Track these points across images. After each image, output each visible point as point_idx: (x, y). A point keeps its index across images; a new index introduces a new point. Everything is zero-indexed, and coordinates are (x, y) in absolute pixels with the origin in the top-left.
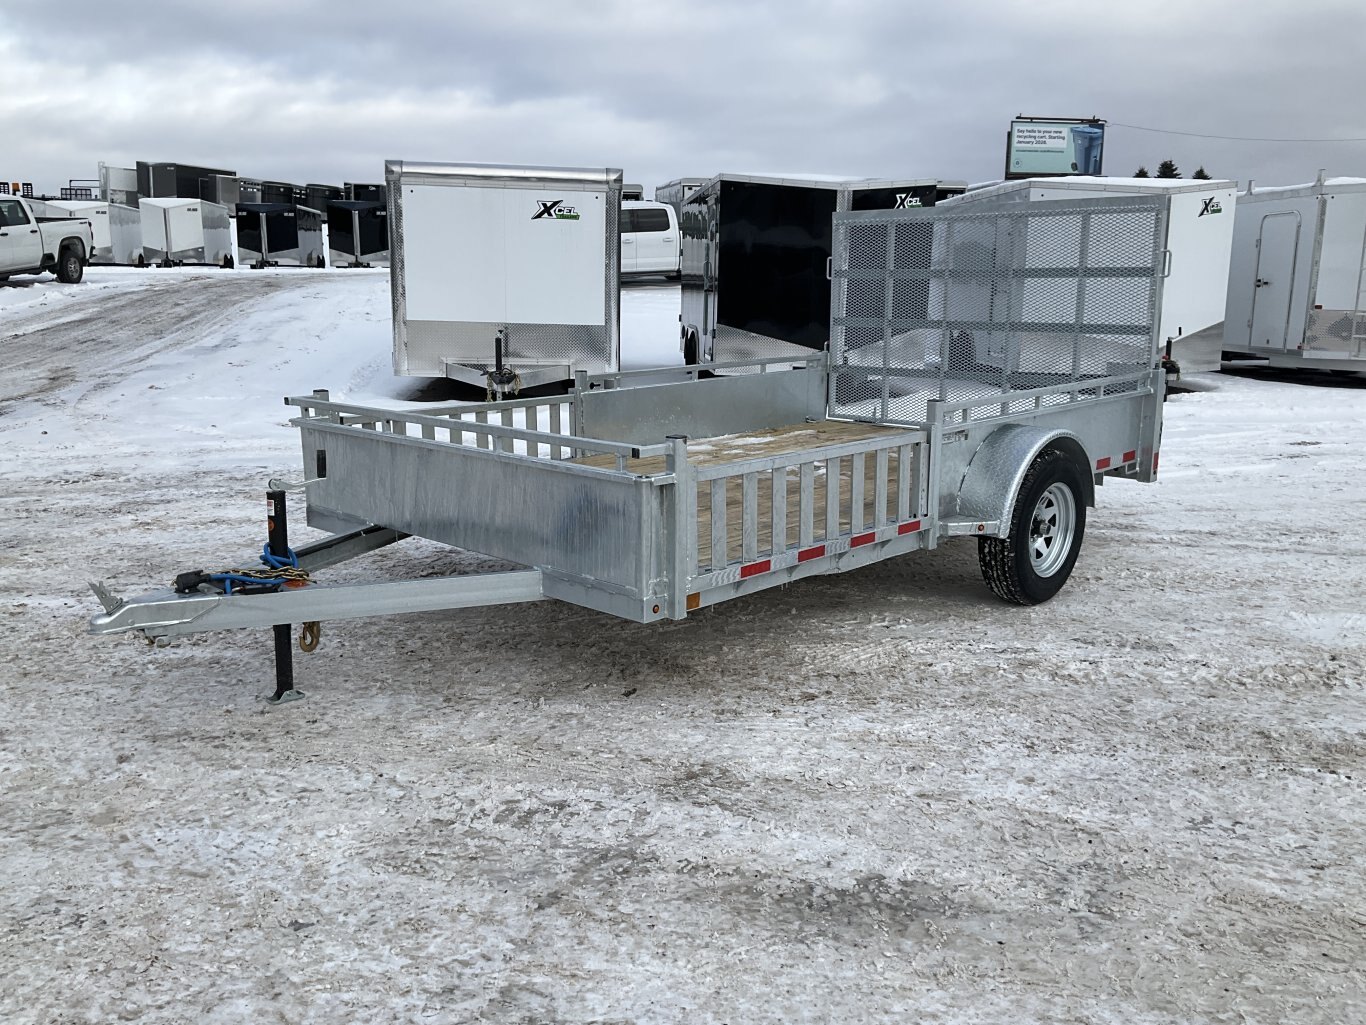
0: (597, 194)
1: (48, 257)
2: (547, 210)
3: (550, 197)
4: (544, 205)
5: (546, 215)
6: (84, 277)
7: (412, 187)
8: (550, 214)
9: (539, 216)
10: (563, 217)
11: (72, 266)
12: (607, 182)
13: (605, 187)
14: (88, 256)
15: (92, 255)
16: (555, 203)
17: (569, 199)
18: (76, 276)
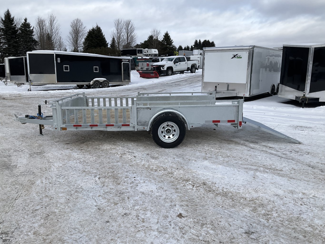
0: (246, 52)
1: (189, 68)
2: (235, 56)
3: (235, 53)
4: (234, 55)
5: (234, 58)
6: (196, 72)
7: (207, 53)
8: (235, 57)
9: (233, 58)
10: (238, 58)
11: (194, 70)
12: (249, 49)
13: (248, 50)
14: (197, 67)
15: (198, 67)
16: (237, 55)
17: (240, 53)
18: (194, 71)
